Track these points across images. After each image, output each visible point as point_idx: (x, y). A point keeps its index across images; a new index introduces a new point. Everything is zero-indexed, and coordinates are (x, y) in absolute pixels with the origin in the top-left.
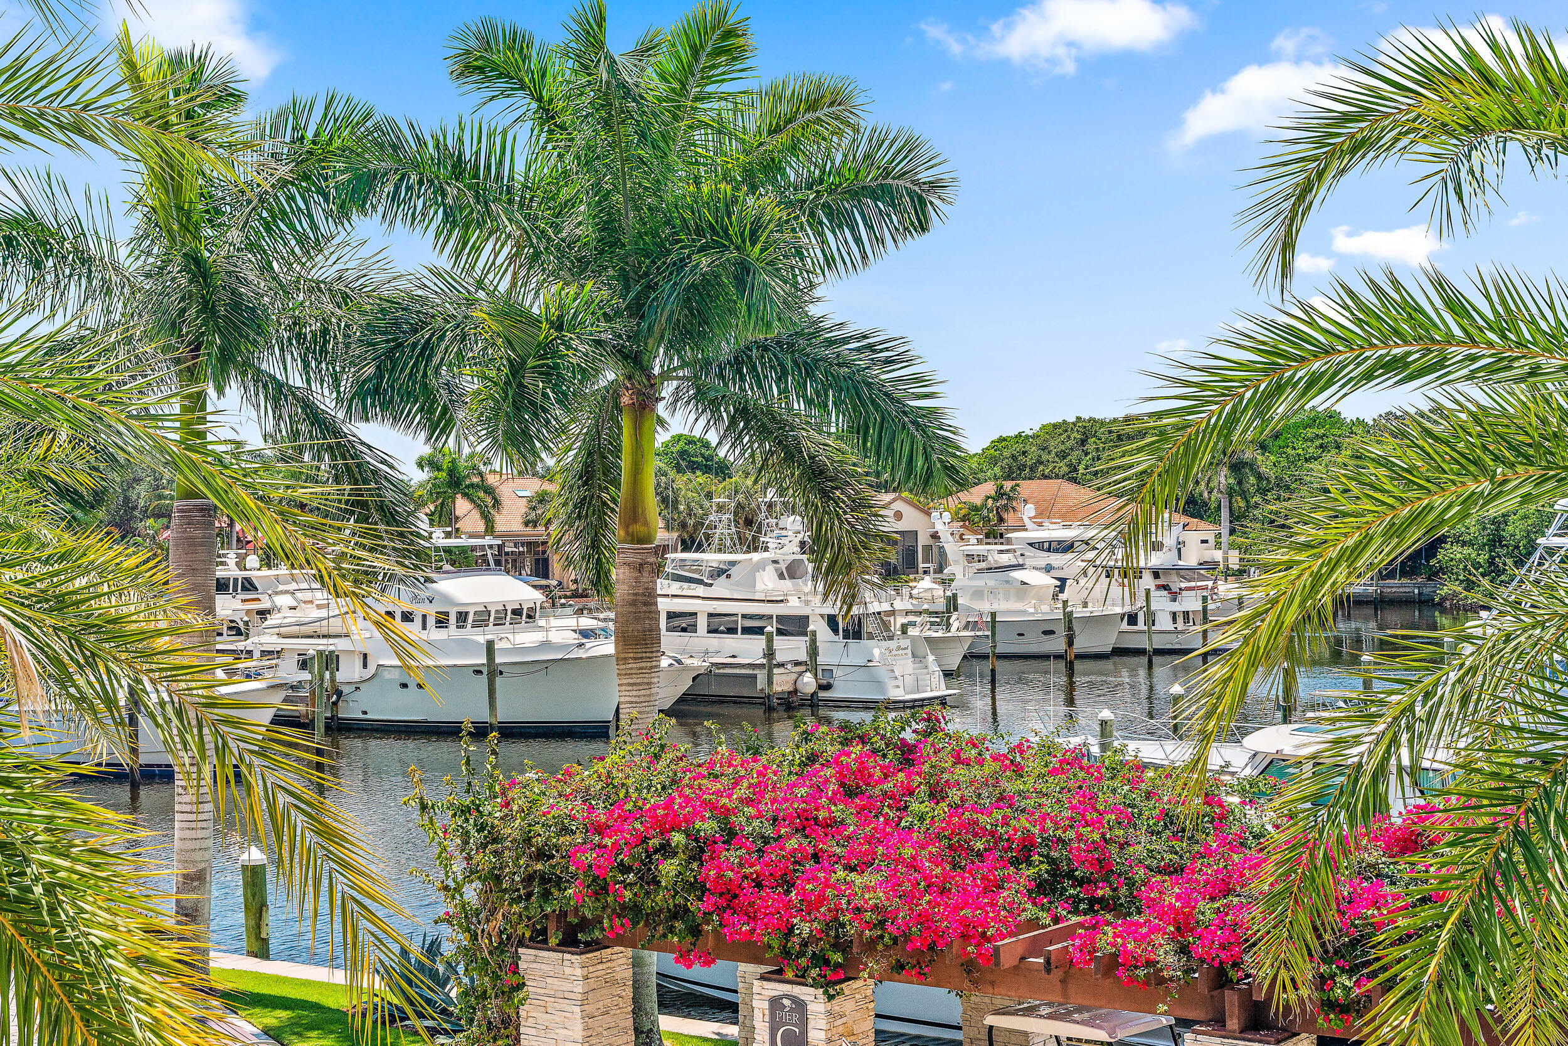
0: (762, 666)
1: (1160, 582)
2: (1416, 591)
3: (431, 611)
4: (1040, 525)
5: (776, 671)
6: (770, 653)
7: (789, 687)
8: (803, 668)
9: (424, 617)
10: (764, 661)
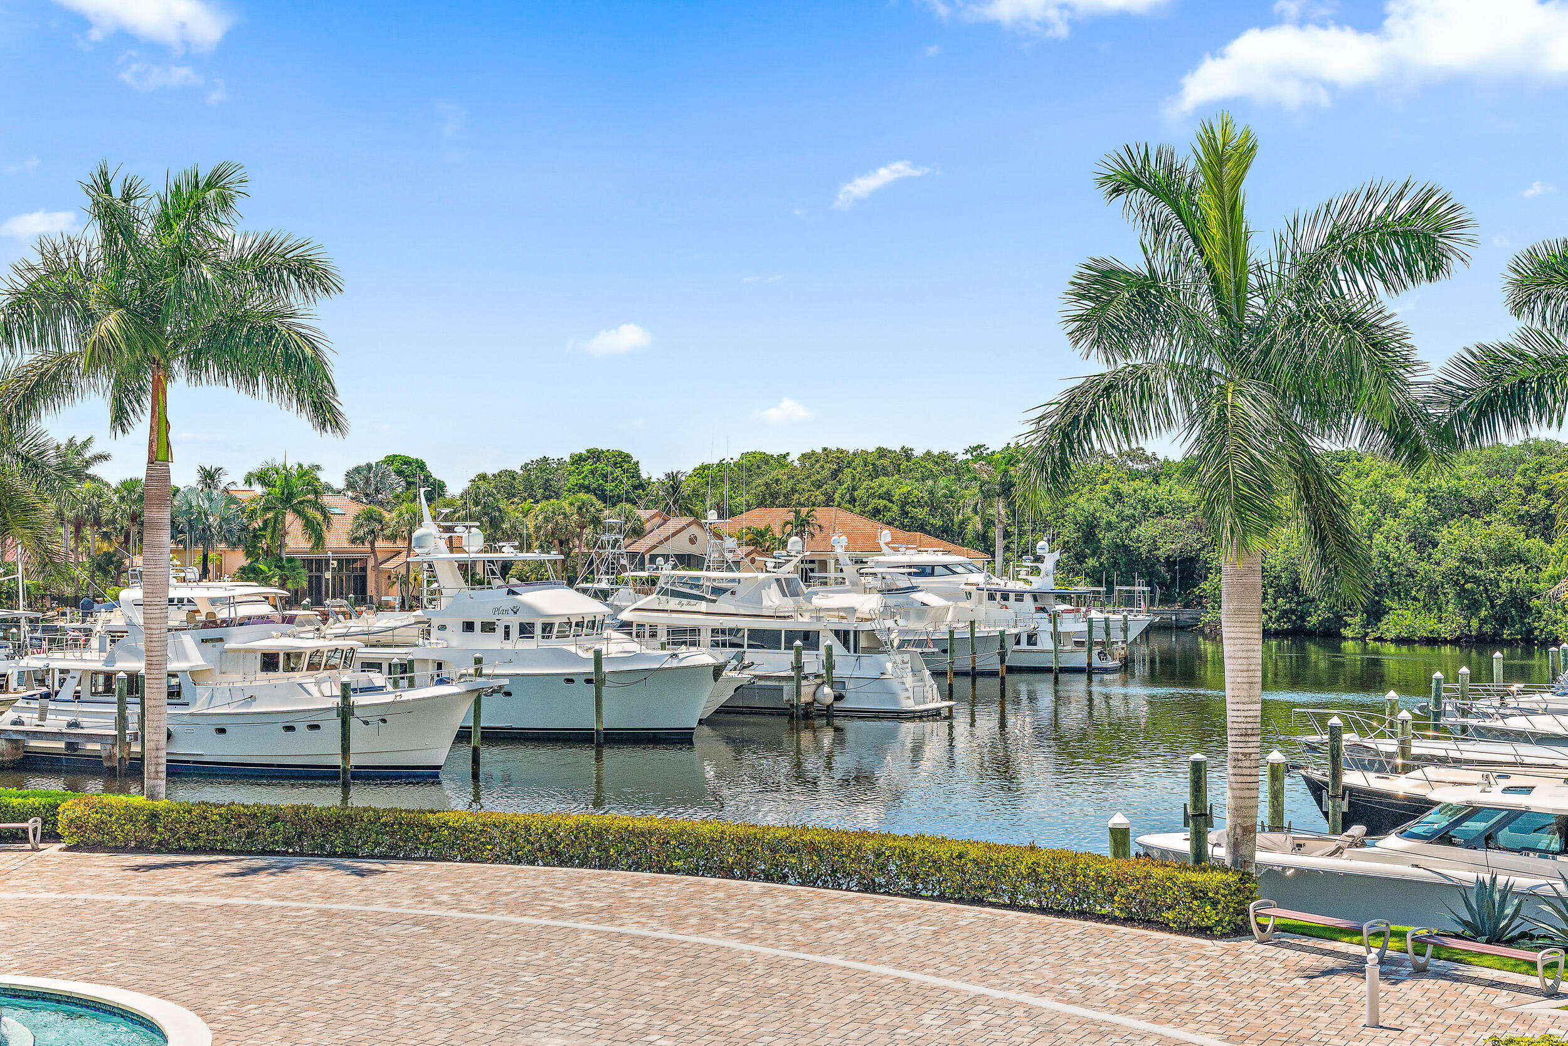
0: (790, 678)
1: (1040, 604)
2: (1174, 618)
3: (514, 622)
4: (896, 550)
5: (804, 682)
6: (798, 667)
7: (809, 699)
8: (819, 681)
9: (507, 627)
10: (793, 674)
